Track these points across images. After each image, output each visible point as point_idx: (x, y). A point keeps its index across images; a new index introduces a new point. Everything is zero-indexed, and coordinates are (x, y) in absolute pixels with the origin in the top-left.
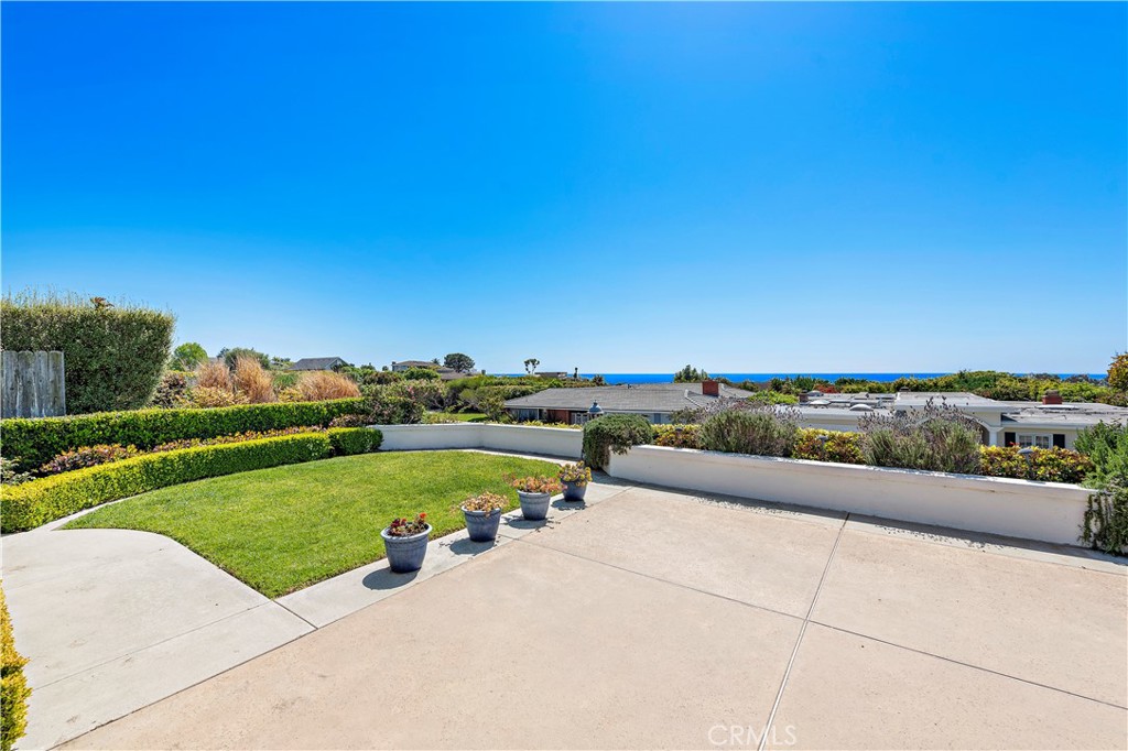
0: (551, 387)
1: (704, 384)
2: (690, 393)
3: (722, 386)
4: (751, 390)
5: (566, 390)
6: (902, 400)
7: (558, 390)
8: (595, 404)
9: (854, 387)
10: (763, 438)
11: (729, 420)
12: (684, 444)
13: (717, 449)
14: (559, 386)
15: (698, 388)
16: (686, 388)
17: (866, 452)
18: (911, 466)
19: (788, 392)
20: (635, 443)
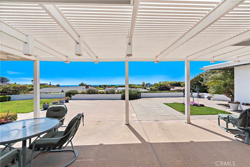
0: (44, 87)
1: (86, 86)
2: (83, 88)
3: (90, 87)
4: (96, 87)
5: (49, 88)
6: (119, 88)
7: (47, 88)
8: (63, 90)
9: (113, 87)
10: (94, 92)
11: (90, 90)
12: (84, 94)
13: (88, 94)
14: (47, 87)
15: (85, 87)
16: (82, 87)
17: (105, 93)
18: (109, 94)
19: (102, 88)
20: (76, 94)
